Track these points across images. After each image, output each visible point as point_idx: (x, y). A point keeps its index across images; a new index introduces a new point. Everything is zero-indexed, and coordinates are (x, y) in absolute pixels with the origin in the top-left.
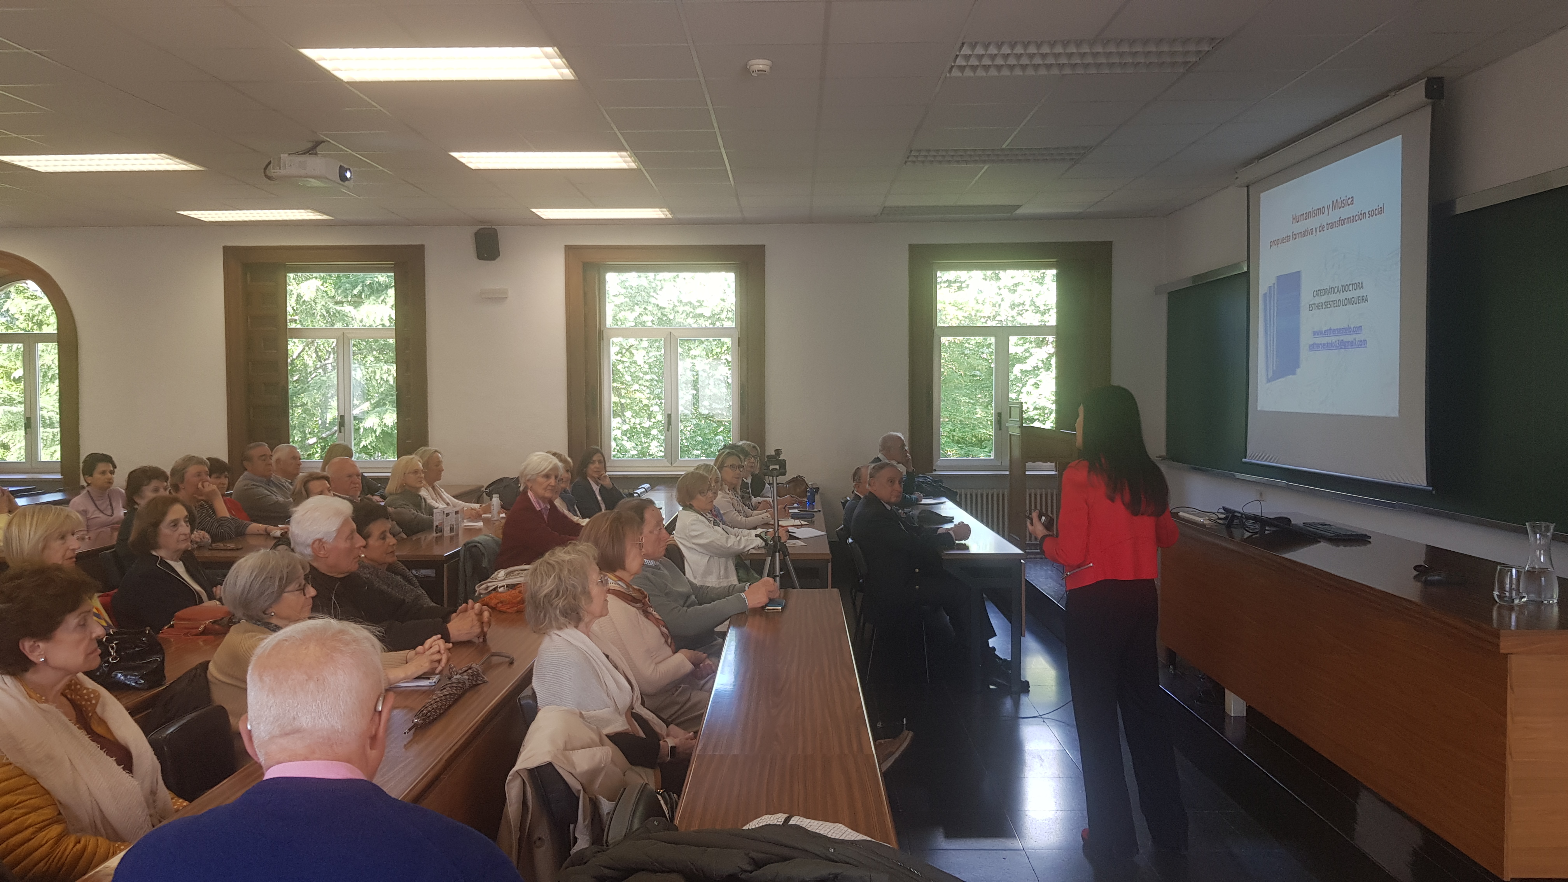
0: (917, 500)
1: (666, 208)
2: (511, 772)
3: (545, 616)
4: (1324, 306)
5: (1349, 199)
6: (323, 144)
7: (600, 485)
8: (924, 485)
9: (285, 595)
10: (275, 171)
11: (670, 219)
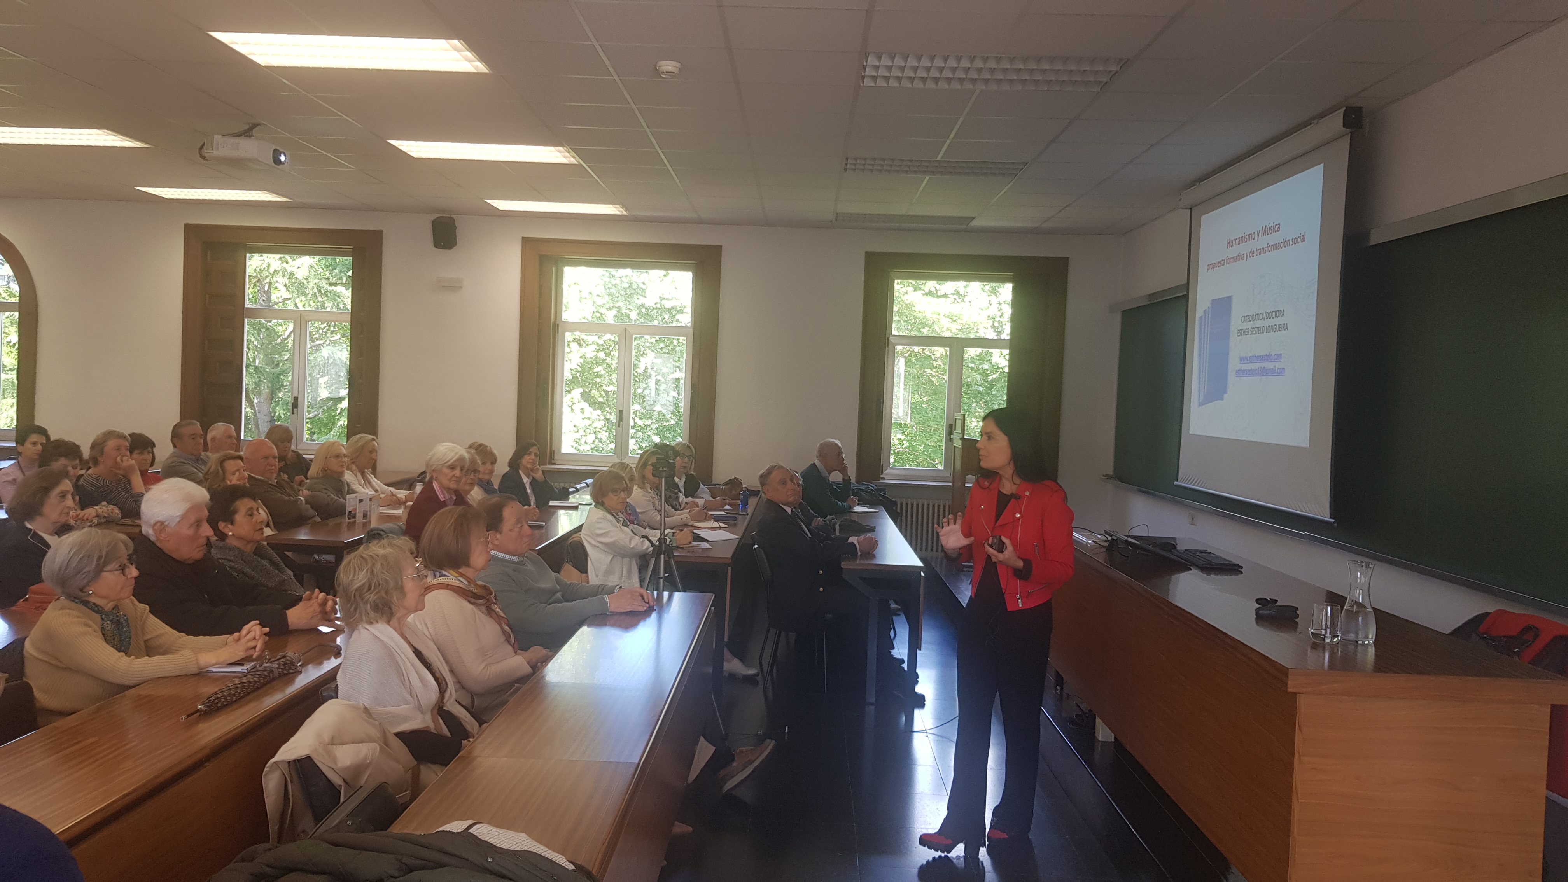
0: (850, 507)
1: (619, 205)
2: (268, 764)
3: (356, 610)
4: (1250, 333)
5: (1276, 225)
6: (259, 126)
7: (531, 478)
8: (862, 493)
9: (104, 574)
10: (208, 151)
11: (626, 215)
